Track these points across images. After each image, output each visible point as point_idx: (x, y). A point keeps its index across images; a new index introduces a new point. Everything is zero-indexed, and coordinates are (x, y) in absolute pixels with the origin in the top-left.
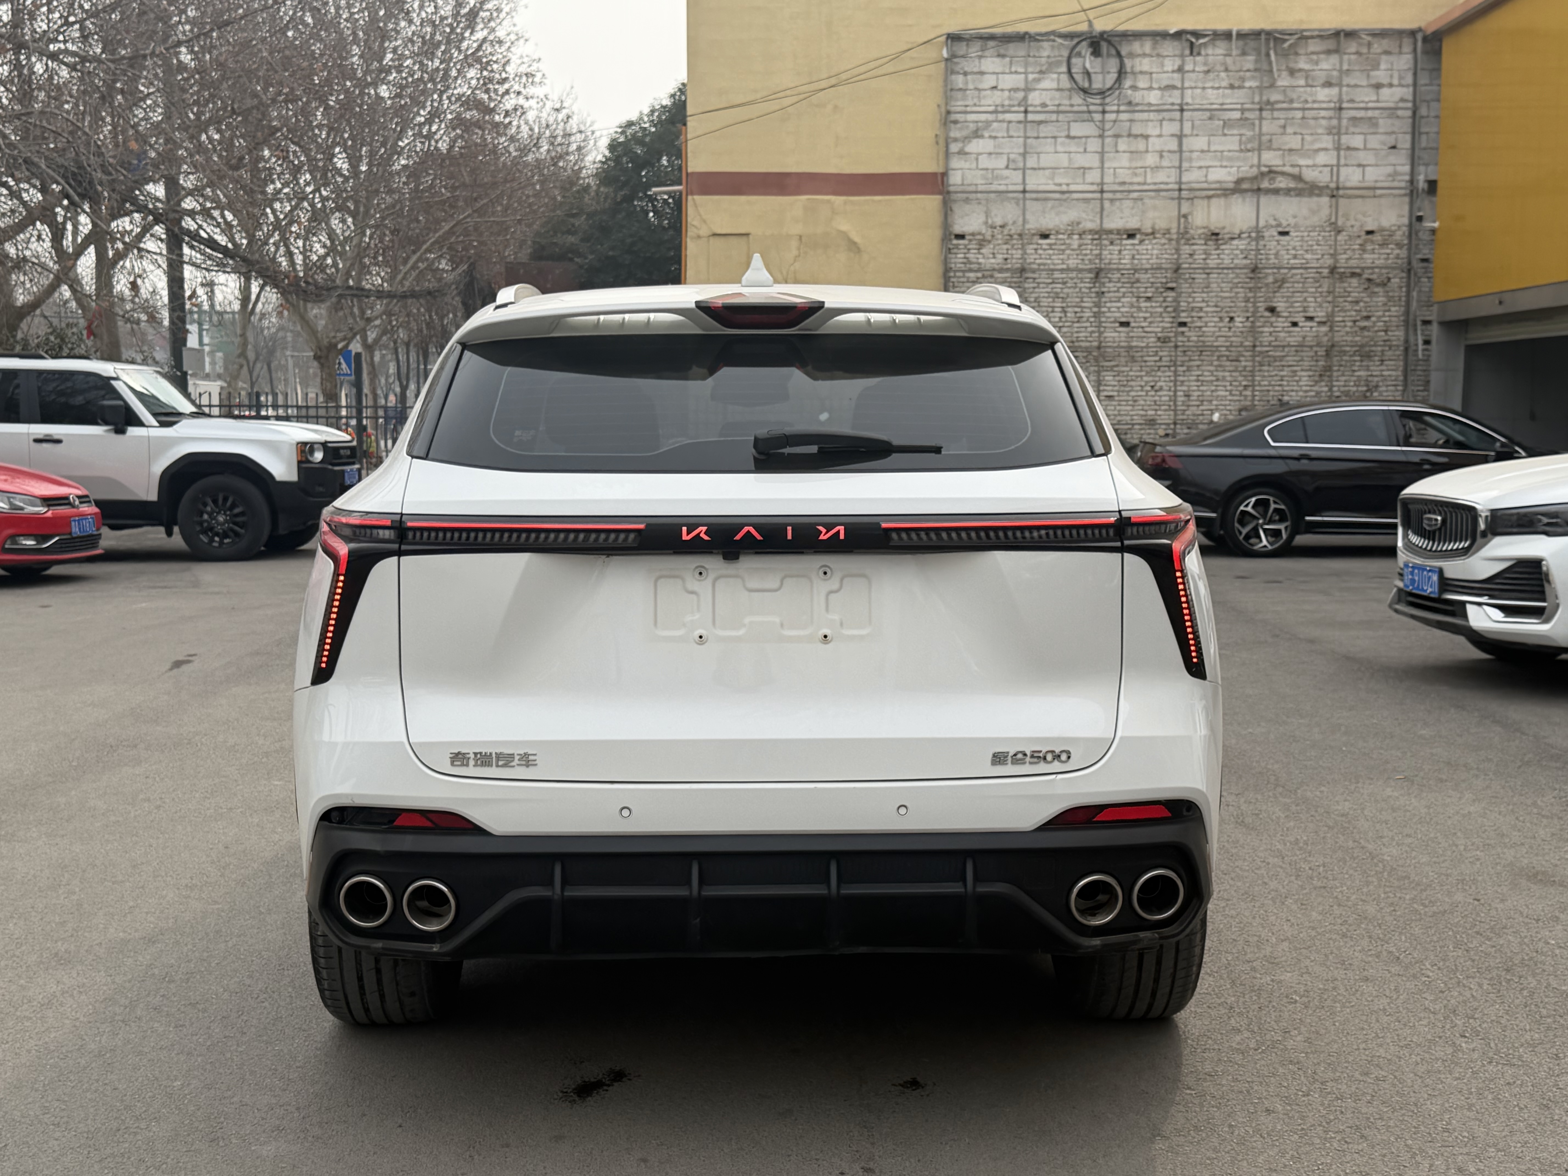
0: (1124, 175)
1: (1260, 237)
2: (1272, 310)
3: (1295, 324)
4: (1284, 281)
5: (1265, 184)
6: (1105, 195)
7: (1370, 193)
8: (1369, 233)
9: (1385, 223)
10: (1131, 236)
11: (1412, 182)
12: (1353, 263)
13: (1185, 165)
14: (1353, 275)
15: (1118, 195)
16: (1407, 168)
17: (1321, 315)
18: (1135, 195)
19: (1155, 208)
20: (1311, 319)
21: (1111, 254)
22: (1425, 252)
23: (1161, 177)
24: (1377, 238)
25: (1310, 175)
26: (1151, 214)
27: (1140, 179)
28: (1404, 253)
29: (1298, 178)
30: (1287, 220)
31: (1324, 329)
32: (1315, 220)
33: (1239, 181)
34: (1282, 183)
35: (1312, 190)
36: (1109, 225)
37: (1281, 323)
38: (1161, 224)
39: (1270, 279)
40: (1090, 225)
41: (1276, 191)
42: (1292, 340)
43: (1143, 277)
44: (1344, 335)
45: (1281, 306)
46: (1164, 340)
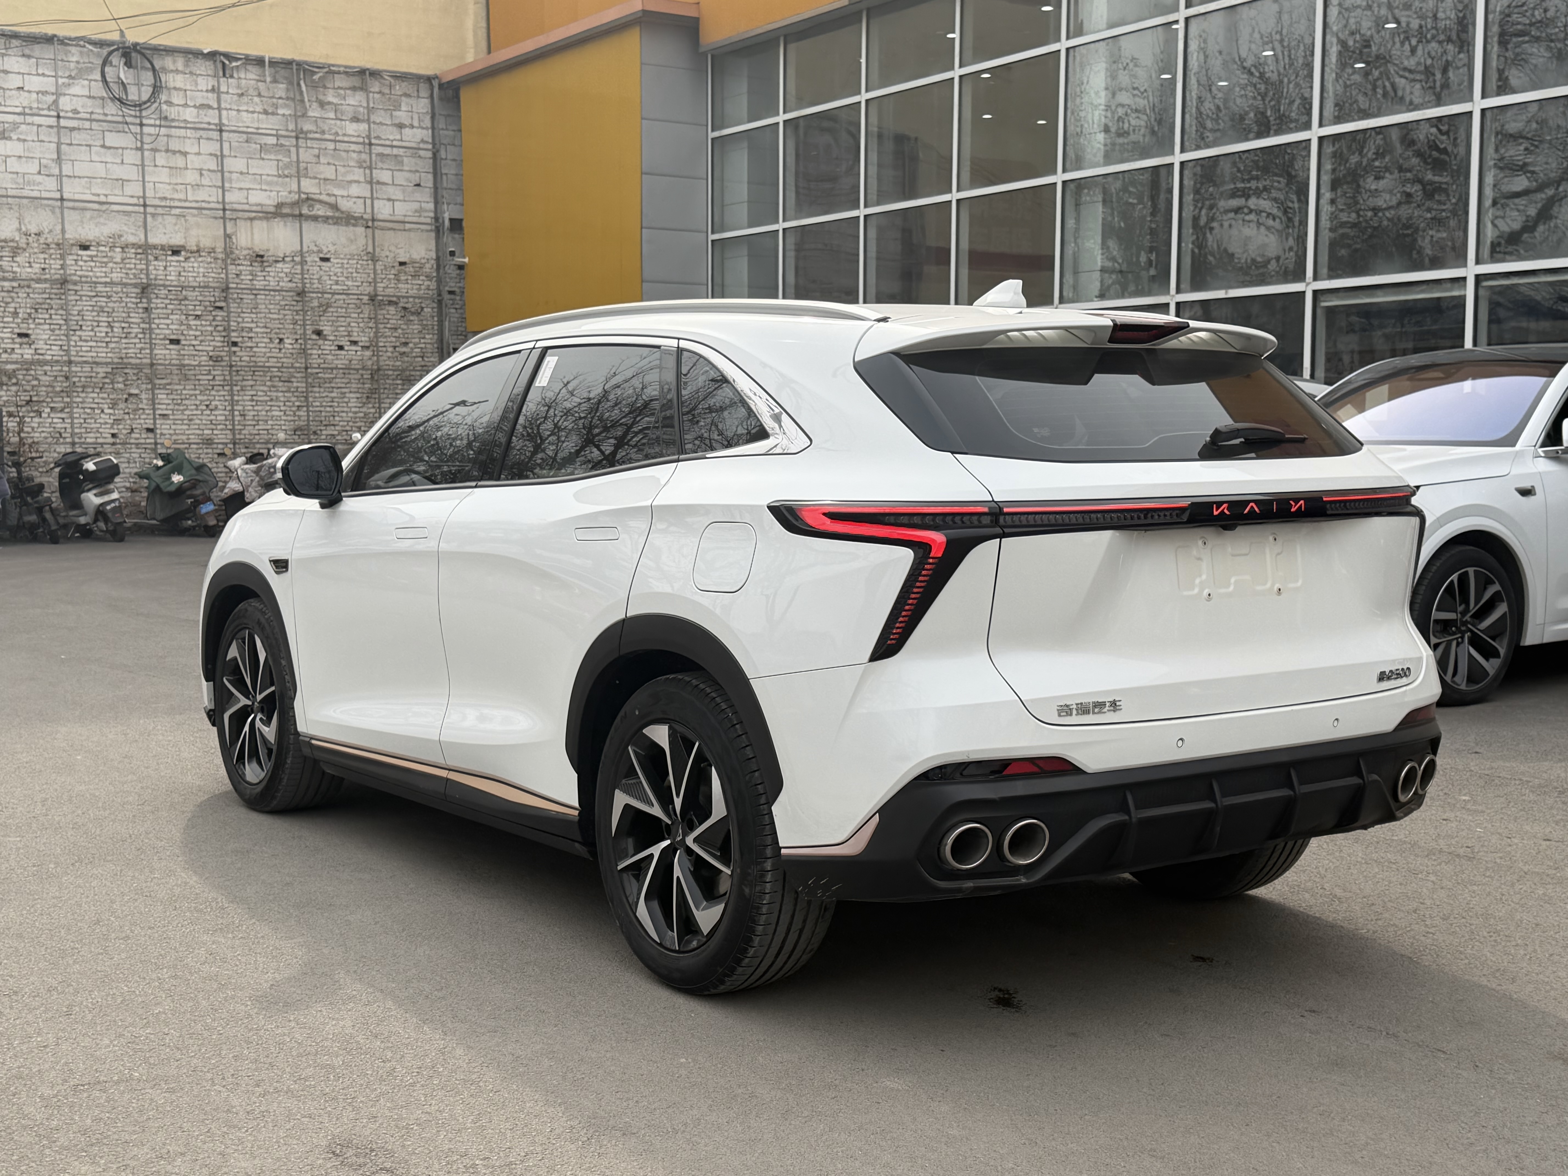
0: (165, 190)
1: (303, 262)
2: (319, 333)
3: (341, 348)
4: (328, 305)
5: (305, 211)
6: (149, 210)
7: (401, 226)
8: (402, 264)
9: (416, 256)
10: (176, 252)
11: (436, 219)
12: (390, 291)
13: (227, 185)
14: (391, 303)
15: (160, 211)
16: (431, 206)
17: (364, 339)
18: (177, 212)
19: (198, 225)
20: (355, 343)
21: (157, 269)
22: (452, 285)
23: (202, 195)
24: (409, 269)
25: (344, 205)
26: (194, 232)
27: (182, 196)
28: (433, 285)
29: (335, 207)
30: (328, 248)
31: (368, 353)
32: (353, 249)
33: (279, 206)
34: (320, 211)
35: (347, 219)
36: (152, 240)
37: (328, 346)
38: (206, 243)
39: (315, 303)
40: (132, 239)
41: (315, 218)
42: (339, 363)
43: (190, 294)
44: (387, 359)
45: (327, 329)
46: (216, 360)
